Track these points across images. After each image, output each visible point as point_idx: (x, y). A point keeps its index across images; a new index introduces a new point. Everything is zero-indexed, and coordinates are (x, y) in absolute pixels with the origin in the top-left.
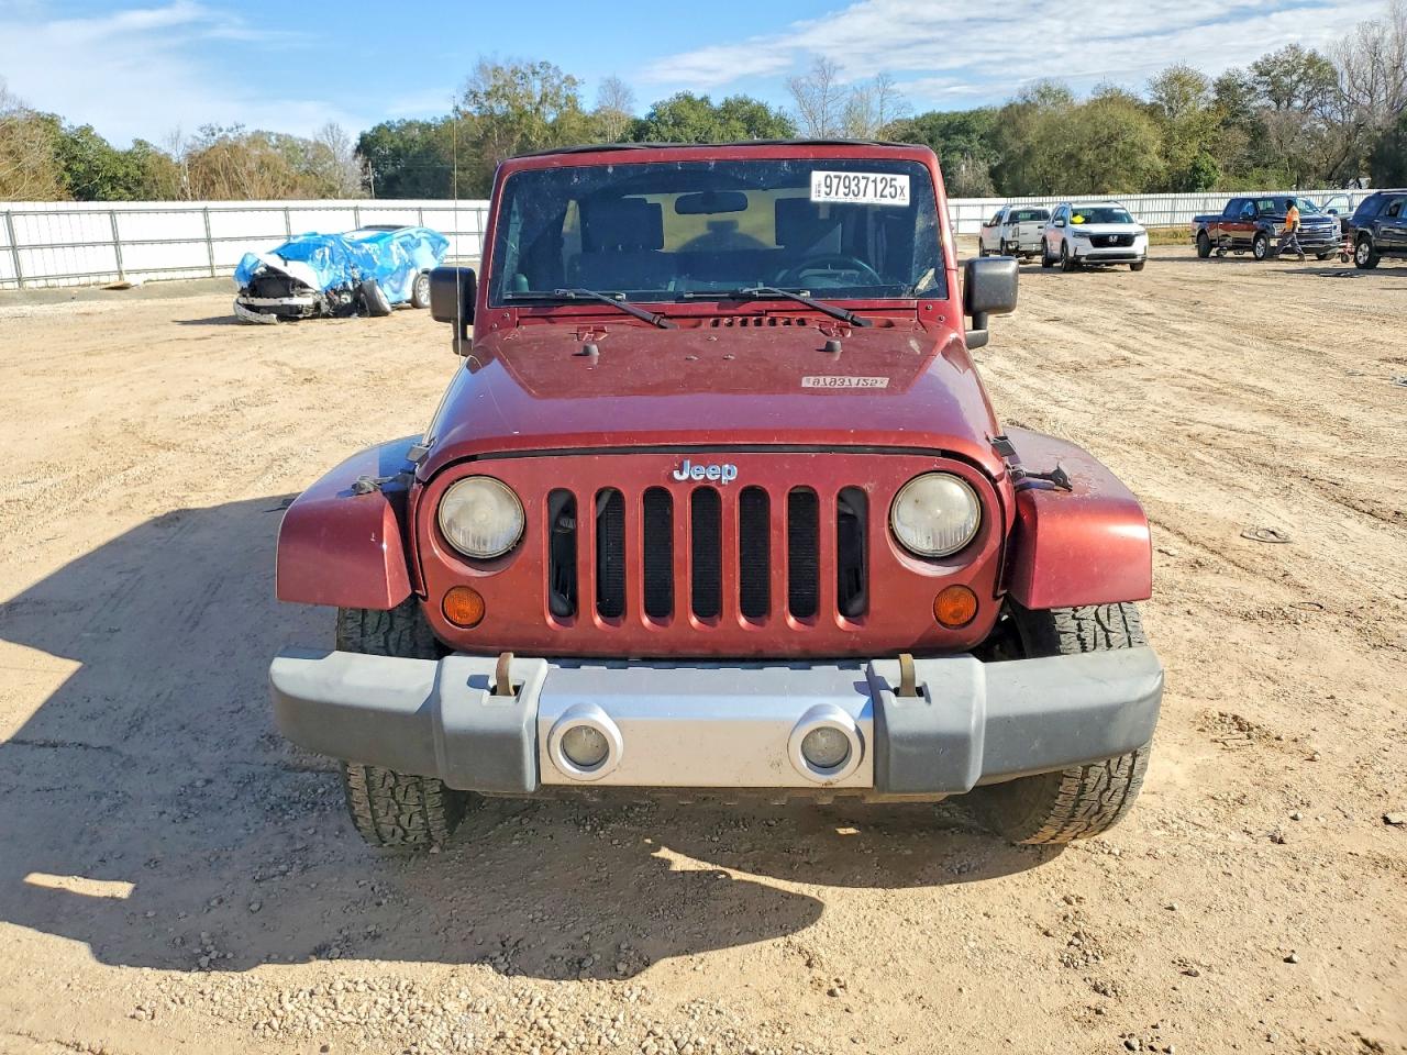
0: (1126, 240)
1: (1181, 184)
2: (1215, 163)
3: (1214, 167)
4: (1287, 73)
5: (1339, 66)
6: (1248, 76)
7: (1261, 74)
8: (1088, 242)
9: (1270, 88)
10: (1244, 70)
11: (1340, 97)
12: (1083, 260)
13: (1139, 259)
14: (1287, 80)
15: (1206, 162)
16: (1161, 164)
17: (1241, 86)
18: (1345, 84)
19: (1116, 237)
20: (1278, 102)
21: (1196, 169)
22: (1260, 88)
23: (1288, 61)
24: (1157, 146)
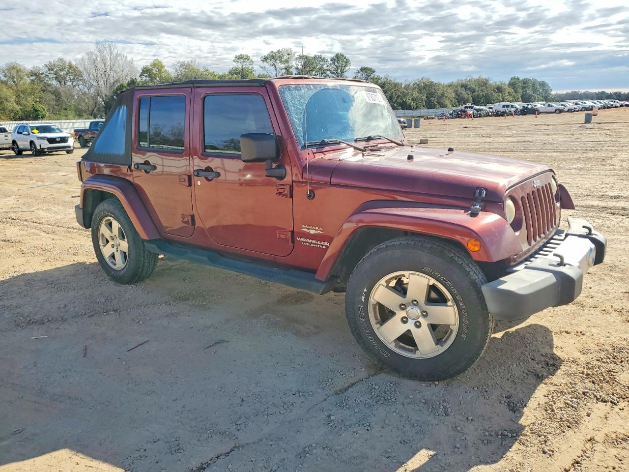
0: (64, 140)
1: (30, 116)
2: (44, 107)
3: (44, 109)
4: (60, 70)
5: (81, 68)
6: (45, 70)
7: (49, 70)
8: (46, 142)
9: (55, 76)
10: (42, 67)
11: (84, 82)
12: (46, 150)
13: (72, 148)
14: (61, 73)
15: (39, 107)
16: (18, 108)
17: (42, 74)
18: (85, 77)
19: (59, 139)
20: (60, 82)
21: (36, 110)
22: (51, 76)
23: (60, 65)
24: (13, 99)
